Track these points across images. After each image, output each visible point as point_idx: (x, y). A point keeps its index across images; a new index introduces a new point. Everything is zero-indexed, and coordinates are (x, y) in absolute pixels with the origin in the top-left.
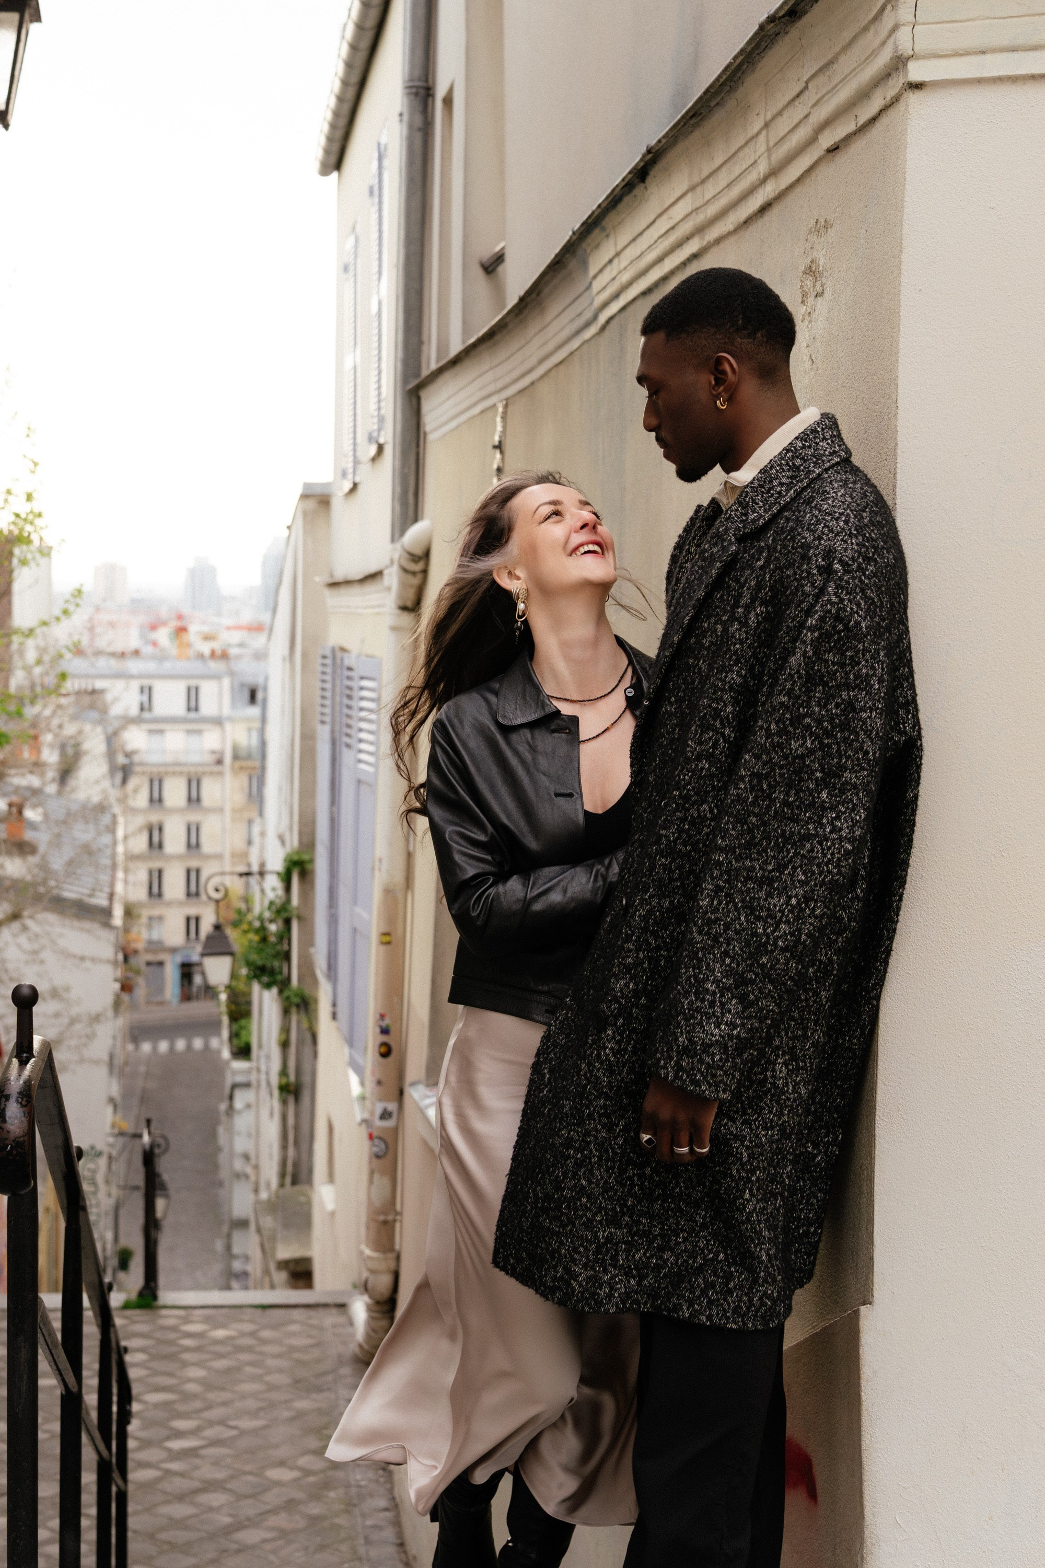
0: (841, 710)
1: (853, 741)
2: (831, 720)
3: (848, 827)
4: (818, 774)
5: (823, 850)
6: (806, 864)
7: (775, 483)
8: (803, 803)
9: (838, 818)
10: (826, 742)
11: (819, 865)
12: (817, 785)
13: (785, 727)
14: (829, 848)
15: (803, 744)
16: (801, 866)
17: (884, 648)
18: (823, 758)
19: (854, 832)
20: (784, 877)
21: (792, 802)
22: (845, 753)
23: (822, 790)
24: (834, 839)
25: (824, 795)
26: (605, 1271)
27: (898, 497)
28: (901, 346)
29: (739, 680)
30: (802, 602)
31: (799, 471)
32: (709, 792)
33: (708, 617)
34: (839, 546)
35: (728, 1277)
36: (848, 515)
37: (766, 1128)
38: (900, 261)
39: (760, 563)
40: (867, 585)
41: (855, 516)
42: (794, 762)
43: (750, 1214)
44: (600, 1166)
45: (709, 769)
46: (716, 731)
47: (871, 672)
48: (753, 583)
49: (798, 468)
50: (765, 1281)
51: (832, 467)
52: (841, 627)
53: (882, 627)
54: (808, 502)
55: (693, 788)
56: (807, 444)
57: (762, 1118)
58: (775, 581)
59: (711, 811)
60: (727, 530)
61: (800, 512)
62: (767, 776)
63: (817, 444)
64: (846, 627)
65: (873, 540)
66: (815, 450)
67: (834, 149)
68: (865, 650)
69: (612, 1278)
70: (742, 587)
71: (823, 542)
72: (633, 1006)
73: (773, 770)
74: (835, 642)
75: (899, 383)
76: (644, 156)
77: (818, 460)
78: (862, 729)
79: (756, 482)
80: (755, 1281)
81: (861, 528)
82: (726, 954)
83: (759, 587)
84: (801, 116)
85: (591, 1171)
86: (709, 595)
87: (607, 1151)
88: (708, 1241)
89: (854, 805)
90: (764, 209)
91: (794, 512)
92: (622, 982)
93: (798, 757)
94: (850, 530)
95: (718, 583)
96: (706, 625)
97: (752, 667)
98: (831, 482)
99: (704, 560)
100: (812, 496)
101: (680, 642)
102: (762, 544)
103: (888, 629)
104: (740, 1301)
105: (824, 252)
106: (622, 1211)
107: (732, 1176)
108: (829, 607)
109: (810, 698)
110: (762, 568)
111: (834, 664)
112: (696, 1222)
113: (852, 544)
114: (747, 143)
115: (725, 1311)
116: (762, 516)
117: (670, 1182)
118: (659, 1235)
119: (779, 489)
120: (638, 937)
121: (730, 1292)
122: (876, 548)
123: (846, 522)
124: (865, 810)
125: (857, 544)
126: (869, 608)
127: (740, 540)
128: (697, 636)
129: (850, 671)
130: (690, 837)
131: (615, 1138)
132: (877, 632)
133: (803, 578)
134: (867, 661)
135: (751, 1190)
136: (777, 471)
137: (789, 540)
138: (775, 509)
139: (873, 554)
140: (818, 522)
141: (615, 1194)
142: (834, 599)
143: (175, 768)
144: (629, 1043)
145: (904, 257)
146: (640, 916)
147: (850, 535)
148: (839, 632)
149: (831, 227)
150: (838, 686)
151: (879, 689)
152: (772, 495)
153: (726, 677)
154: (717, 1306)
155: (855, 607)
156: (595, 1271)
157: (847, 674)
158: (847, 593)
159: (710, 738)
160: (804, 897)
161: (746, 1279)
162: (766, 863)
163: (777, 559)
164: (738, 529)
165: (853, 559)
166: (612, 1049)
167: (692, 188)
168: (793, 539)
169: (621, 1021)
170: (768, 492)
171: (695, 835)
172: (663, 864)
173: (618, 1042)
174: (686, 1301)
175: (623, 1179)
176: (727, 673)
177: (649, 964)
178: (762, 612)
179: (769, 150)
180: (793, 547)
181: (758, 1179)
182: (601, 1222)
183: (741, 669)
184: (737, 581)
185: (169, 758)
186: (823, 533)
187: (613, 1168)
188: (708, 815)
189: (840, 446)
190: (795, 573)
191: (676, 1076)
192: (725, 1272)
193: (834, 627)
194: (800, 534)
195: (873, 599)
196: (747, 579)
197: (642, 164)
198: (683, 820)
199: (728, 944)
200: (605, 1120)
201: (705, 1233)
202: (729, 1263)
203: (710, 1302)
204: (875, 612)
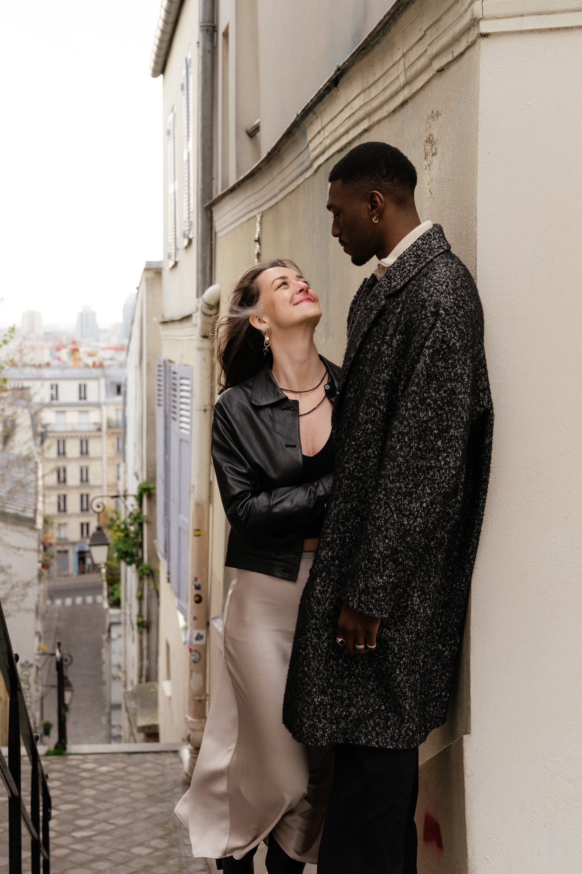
0: (447, 394)
1: (455, 411)
2: (442, 401)
3: (453, 461)
4: (436, 431)
5: (440, 475)
6: (431, 484)
7: (407, 265)
8: (428, 448)
9: (448, 456)
10: (440, 412)
11: (438, 484)
12: (435, 438)
13: (416, 405)
14: (443, 474)
15: (426, 414)
16: (428, 485)
17: (470, 358)
18: (438, 422)
19: (456, 464)
20: (418, 491)
21: (422, 448)
22: (451, 418)
23: (438, 440)
24: (446, 468)
25: (439, 443)
26: (320, 722)
27: (478, 272)
28: (478, 185)
29: (388, 378)
30: (422, 332)
31: (420, 258)
32: (372, 442)
33: (370, 342)
34: (442, 300)
35: (387, 719)
36: (448, 282)
37: (408, 634)
38: (477, 136)
39: (399, 310)
40: (459, 322)
41: (452, 283)
42: (422, 425)
43: (399, 683)
44: (314, 659)
45: (372, 429)
46: (375, 407)
47: (463, 372)
48: (394, 322)
49: (420, 256)
50: (408, 721)
51: (439, 255)
52: (445, 346)
53: (469, 346)
54: (425, 275)
55: (363, 440)
56: (425, 242)
57: (406, 628)
58: (407, 320)
59: (374, 453)
60: (379, 292)
61: (420, 281)
62: (408, 433)
63: (431, 242)
64: (448, 347)
65: (462, 296)
66: (430, 246)
67: (441, 70)
68: (459, 359)
69: (324, 726)
70: (388, 324)
71: (433, 298)
72: (331, 565)
73: (410, 430)
74: (442, 355)
75: (478, 207)
76: (336, 72)
77: (431, 251)
78: (460, 405)
79: (396, 264)
80: (403, 721)
81: (455, 289)
82: (386, 537)
83: (398, 324)
84: (422, 51)
85: (309, 662)
86: (370, 330)
87: (317, 650)
88: (375, 699)
89: (456, 448)
90: (404, 104)
91: (417, 281)
92: (325, 552)
93: (424, 422)
94: (449, 291)
95: (375, 323)
96: (368, 347)
97: (395, 370)
98: (438, 264)
99: (367, 309)
100: (427, 272)
101: (355, 357)
102: (400, 299)
103: (472, 347)
104: (394, 732)
105: (436, 130)
106: (327, 686)
107: (389, 661)
108: (438, 335)
109: (429, 388)
110: (400, 313)
111: (442, 368)
112: (368, 688)
113: (450, 299)
114: (393, 66)
115: (386, 739)
116: (399, 284)
117: (353, 667)
118: (347, 698)
119: (409, 268)
120: (334, 526)
121: (389, 728)
122: (464, 301)
123: (447, 286)
124: (461, 450)
125: (453, 299)
126: (460, 335)
127: (387, 297)
128: (364, 353)
129: (452, 371)
130: (362, 468)
131: (323, 643)
132: (465, 349)
133: (422, 319)
134: (460, 365)
135: (400, 669)
136: (408, 258)
137: (414, 297)
138: (406, 280)
139: (463, 304)
140: (431, 286)
141: (323, 676)
142: (440, 330)
143: (72, 434)
144: (329, 587)
145: (479, 134)
146: (334, 514)
147: (449, 294)
148: (444, 349)
149: (440, 115)
150: (445, 381)
151: (468, 381)
152: (405, 271)
153: (380, 376)
154: (381, 736)
155: (452, 335)
156: (314, 722)
157: (450, 373)
158: (448, 327)
159: (372, 411)
160: (430, 502)
161: (397, 720)
162: (408, 484)
163: (408, 308)
164: (386, 291)
165: (451, 307)
166: (319, 590)
167: (363, 91)
168: (417, 296)
169: (324, 574)
170: (403, 270)
171: (365, 467)
172: (347, 484)
173: (323, 586)
174: (363, 734)
175: (327, 667)
176: (381, 374)
177: (340, 541)
178: (400, 338)
179: (405, 70)
180: (417, 301)
181: (404, 663)
182: (316, 692)
183: (389, 371)
184: (386, 321)
185: (69, 428)
186: (433, 293)
187: (322, 660)
188: (372, 455)
189: (443, 243)
190: (418, 316)
191: (358, 606)
192: (386, 716)
193: (441, 346)
194: (420, 294)
195: (463, 330)
196: (391, 320)
197: (335, 77)
198: (358, 458)
199: (387, 531)
200: (316, 632)
201: (373, 695)
202: (387, 711)
203: (377, 734)
204: (464, 338)
